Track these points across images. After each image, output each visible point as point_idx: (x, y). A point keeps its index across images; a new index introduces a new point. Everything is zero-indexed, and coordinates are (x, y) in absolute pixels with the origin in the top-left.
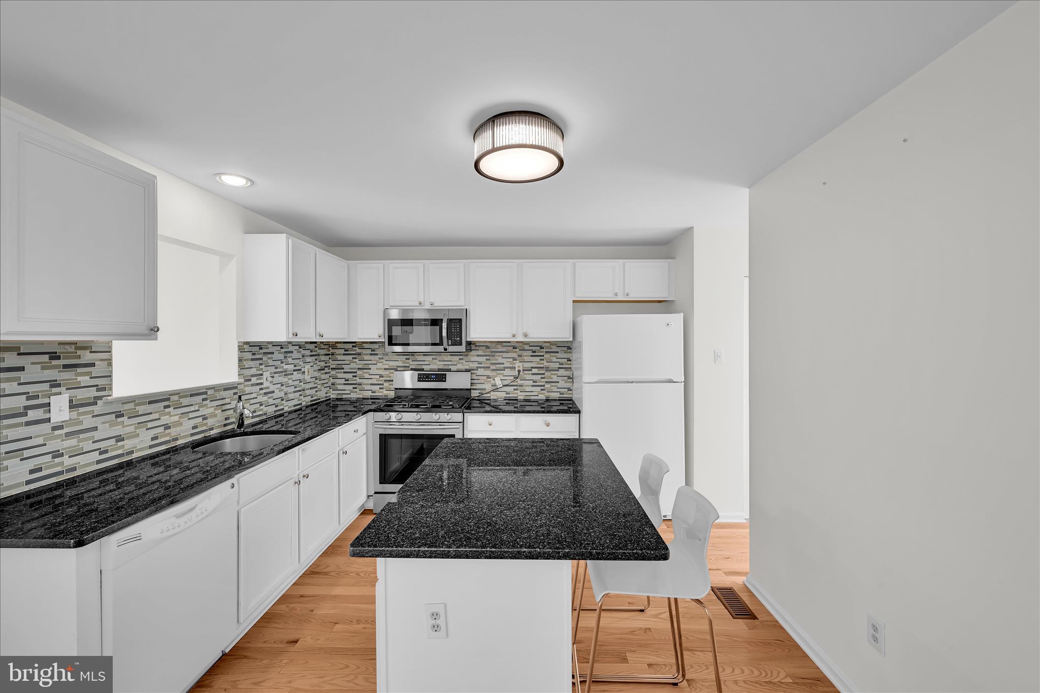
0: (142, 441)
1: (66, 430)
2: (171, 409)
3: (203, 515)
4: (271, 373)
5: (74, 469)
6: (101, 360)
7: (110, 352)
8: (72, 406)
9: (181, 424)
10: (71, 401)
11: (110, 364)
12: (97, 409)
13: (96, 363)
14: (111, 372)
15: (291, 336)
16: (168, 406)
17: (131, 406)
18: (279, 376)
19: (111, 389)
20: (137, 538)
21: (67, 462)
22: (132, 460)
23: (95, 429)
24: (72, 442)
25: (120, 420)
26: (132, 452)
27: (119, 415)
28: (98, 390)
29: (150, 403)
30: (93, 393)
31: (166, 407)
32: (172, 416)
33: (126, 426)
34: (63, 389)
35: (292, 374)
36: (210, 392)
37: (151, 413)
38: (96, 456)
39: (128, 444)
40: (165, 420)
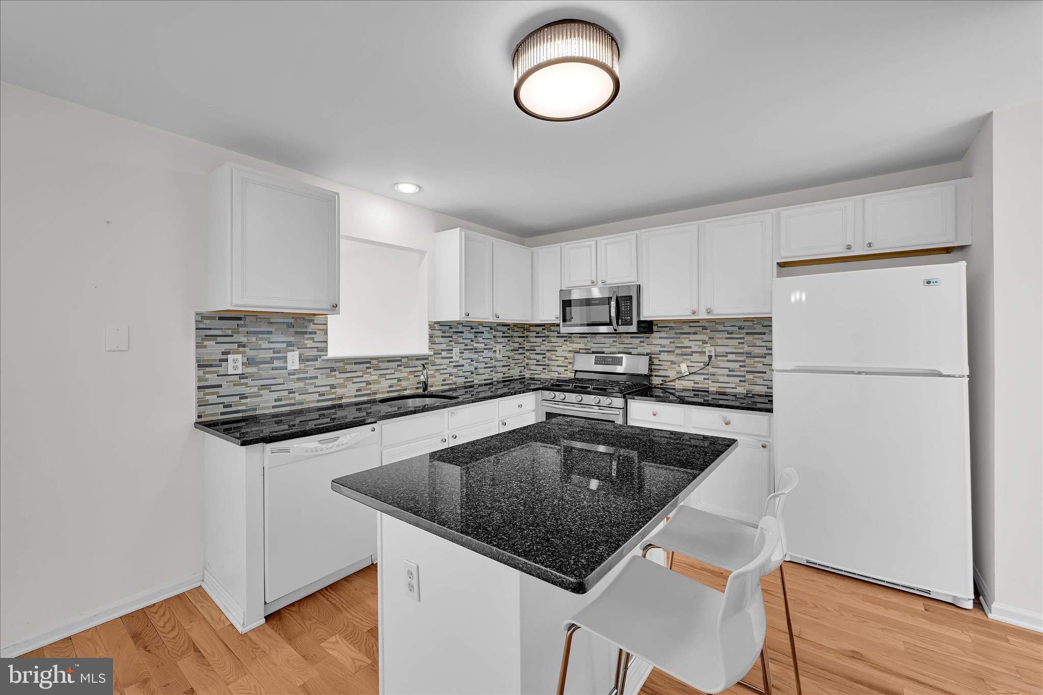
0: (349, 391)
1: (297, 376)
2: (371, 370)
3: (343, 447)
4: (460, 350)
5: (302, 403)
6: (320, 330)
7: (326, 324)
8: (302, 360)
9: (380, 382)
10: (300, 357)
11: (326, 333)
12: (317, 364)
13: (318, 332)
14: (327, 338)
15: (464, 316)
16: (369, 368)
17: (341, 364)
18: (469, 353)
19: (327, 351)
20: (287, 451)
21: (298, 397)
22: (342, 403)
23: (316, 378)
24: (301, 384)
25: (333, 373)
26: (342, 398)
27: (333, 370)
28: (318, 351)
29: (356, 363)
30: (315, 353)
31: (367, 368)
32: (373, 376)
33: (338, 379)
34: (295, 348)
35: (483, 352)
36: (404, 360)
37: (356, 371)
38: (316, 397)
39: (339, 391)
40: (367, 377)
